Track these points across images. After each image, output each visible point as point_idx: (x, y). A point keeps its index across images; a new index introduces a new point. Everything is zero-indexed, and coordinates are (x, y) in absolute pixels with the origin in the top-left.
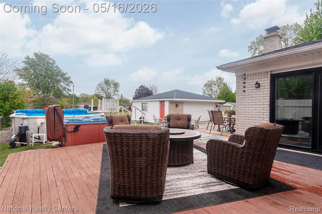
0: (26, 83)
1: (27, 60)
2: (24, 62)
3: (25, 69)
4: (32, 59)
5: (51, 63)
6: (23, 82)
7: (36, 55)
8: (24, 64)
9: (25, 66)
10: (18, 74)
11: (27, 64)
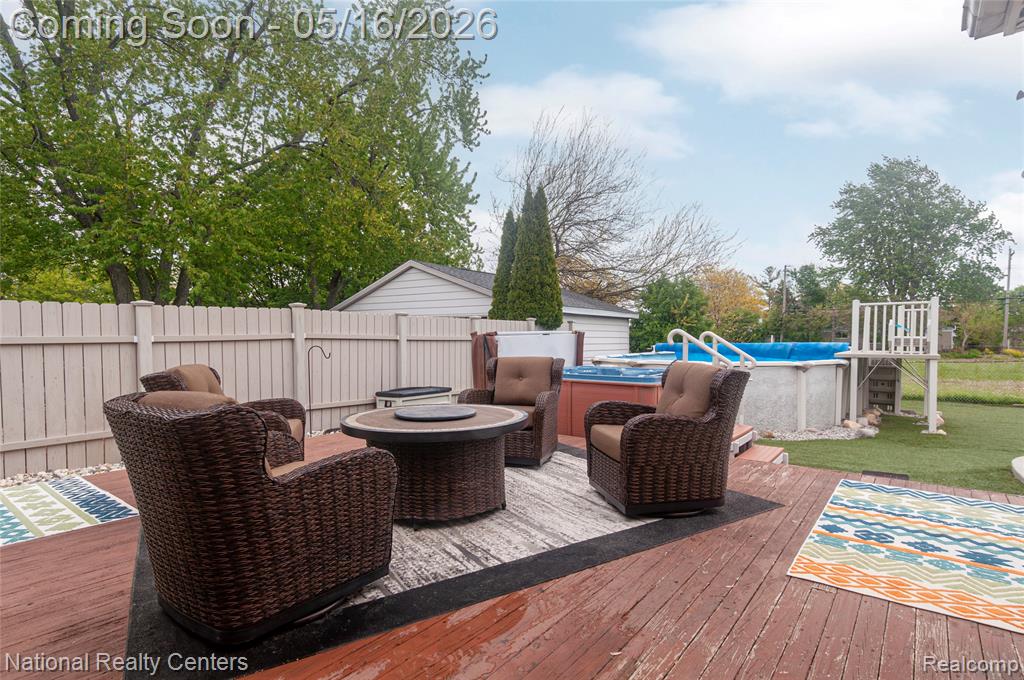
0: (841, 266)
1: (845, 196)
2: (838, 205)
3: (843, 225)
4: (862, 190)
5: (924, 185)
6: (833, 264)
7: (875, 171)
8: (837, 210)
9: (842, 215)
10: (821, 244)
11: (845, 208)
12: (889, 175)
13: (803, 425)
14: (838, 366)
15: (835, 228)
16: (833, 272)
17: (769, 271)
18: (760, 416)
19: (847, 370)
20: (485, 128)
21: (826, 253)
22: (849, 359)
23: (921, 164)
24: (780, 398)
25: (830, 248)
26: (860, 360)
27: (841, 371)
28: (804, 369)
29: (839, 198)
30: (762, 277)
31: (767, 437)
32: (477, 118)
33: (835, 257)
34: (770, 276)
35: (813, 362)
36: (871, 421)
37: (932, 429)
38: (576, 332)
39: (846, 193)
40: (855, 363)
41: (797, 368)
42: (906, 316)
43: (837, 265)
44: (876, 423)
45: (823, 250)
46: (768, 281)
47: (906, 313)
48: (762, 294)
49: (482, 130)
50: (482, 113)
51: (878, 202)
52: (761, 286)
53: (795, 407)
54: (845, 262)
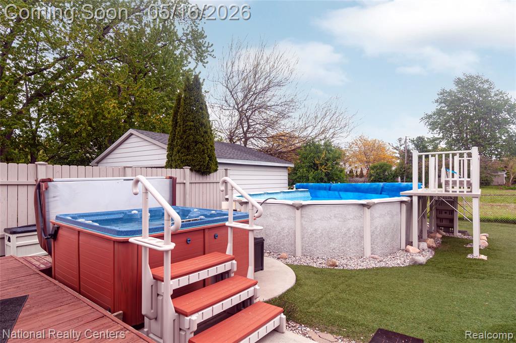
0: (439, 136)
1: (440, 96)
2: (437, 101)
3: (440, 113)
4: (450, 93)
5: (486, 90)
7: (459, 82)
8: (437, 104)
9: (439, 107)
10: (427, 124)
11: (441, 103)
12: (467, 84)
13: (368, 253)
14: (402, 202)
15: (434, 114)
16: (435, 139)
17: (400, 140)
18: (332, 245)
19: (410, 205)
20: (212, 54)
21: (430, 129)
22: (411, 197)
23: (485, 78)
24: (349, 230)
25: (433, 126)
26: (420, 197)
27: (404, 207)
28: (368, 206)
29: (437, 97)
30: (396, 144)
31: (331, 266)
32: (207, 47)
33: (435, 131)
34: (400, 143)
35: (376, 201)
36: (431, 245)
37: (476, 254)
38: (170, 178)
39: (441, 94)
40: (415, 200)
41: (363, 205)
42: (460, 163)
43: (436, 136)
44: (434, 245)
45: (429, 127)
46: (399, 146)
47: (460, 160)
48: (396, 153)
49: (211, 55)
50: (210, 45)
51: (459, 99)
52: (395, 149)
53: (362, 237)
54: (441, 134)
